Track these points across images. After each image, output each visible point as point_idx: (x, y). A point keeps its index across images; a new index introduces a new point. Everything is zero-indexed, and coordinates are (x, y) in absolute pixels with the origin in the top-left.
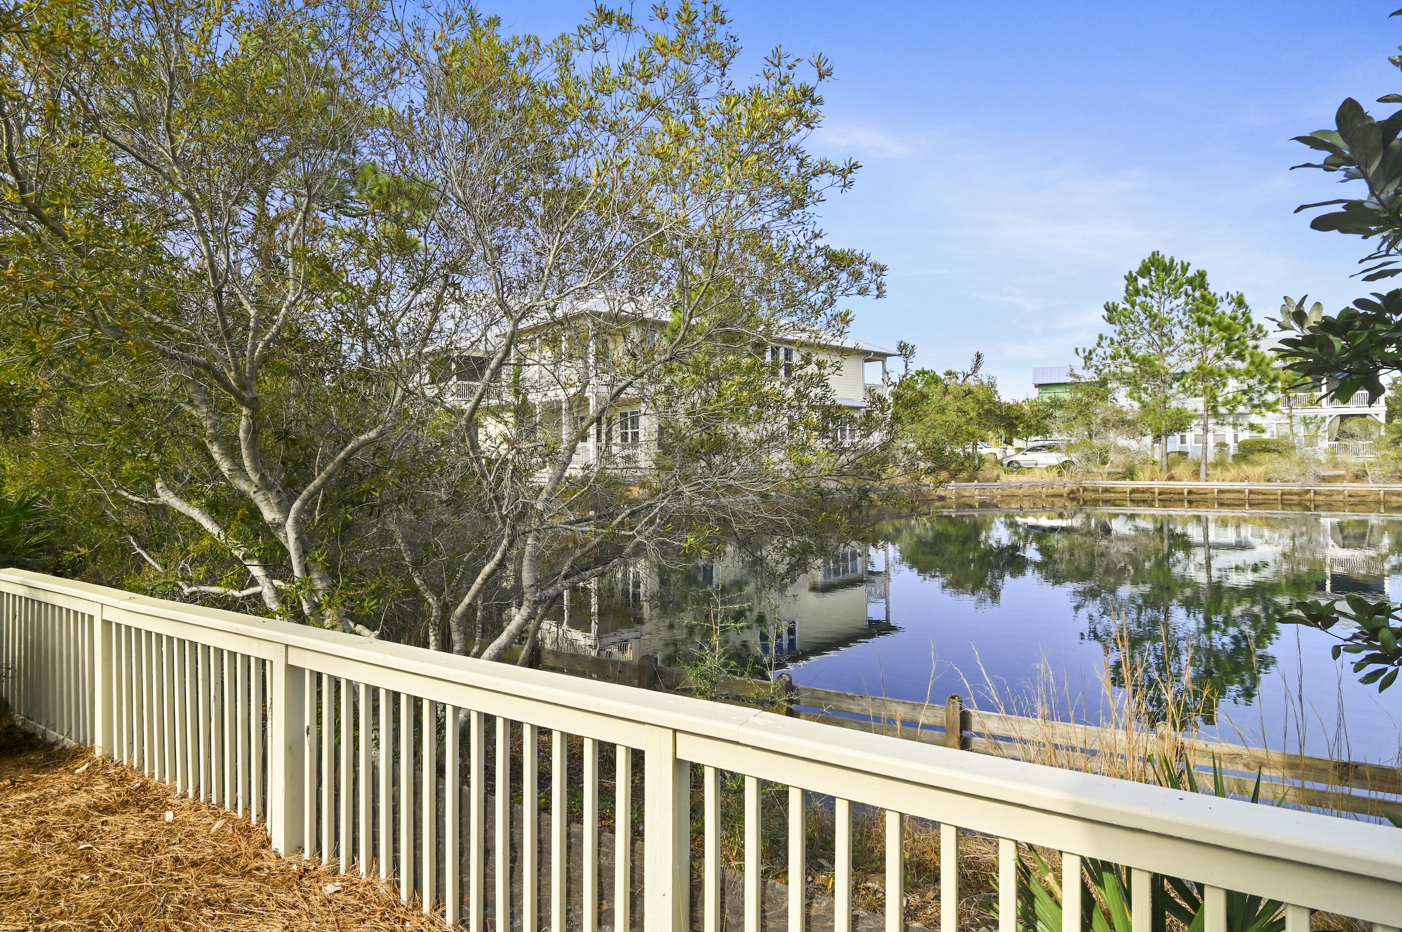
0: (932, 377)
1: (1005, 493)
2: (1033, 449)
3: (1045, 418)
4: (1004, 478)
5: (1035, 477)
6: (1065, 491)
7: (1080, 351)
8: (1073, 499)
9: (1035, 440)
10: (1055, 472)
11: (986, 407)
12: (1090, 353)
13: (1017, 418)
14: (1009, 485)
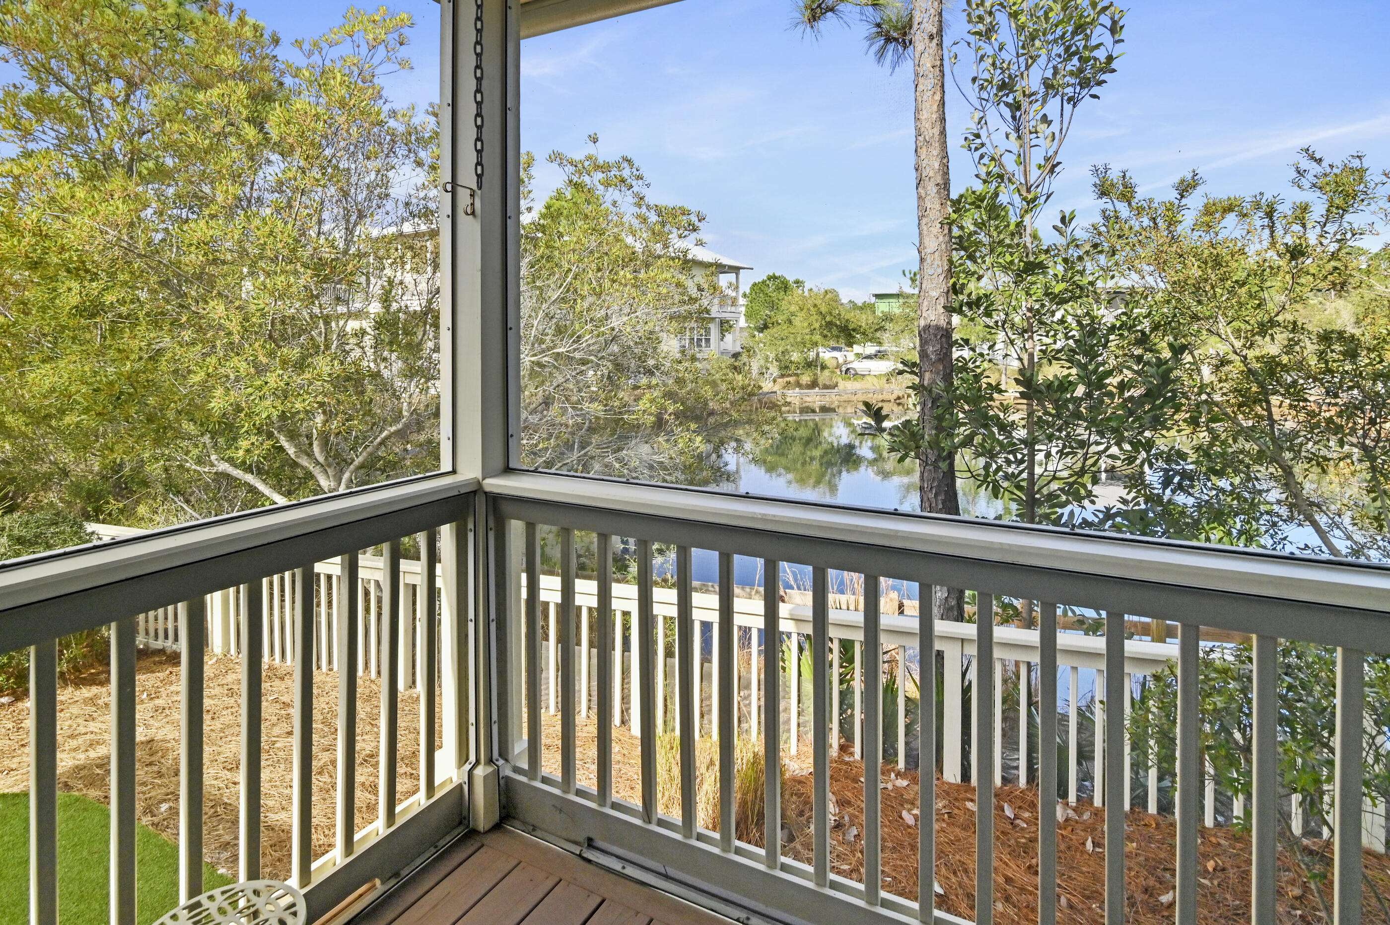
0: (783, 283)
1: (842, 399)
2: (869, 357)
3: (876, 330)
4: (842, 385)
5: (870, 383)
6: (892, 397)
7: (907, 273)
8: (899, 404)
9: (871, 349)
10: (884, 380)
11: (828, 319)
12: (915, 274)
13: (854, 330)
14: (845, 391)
